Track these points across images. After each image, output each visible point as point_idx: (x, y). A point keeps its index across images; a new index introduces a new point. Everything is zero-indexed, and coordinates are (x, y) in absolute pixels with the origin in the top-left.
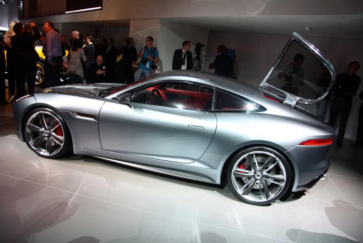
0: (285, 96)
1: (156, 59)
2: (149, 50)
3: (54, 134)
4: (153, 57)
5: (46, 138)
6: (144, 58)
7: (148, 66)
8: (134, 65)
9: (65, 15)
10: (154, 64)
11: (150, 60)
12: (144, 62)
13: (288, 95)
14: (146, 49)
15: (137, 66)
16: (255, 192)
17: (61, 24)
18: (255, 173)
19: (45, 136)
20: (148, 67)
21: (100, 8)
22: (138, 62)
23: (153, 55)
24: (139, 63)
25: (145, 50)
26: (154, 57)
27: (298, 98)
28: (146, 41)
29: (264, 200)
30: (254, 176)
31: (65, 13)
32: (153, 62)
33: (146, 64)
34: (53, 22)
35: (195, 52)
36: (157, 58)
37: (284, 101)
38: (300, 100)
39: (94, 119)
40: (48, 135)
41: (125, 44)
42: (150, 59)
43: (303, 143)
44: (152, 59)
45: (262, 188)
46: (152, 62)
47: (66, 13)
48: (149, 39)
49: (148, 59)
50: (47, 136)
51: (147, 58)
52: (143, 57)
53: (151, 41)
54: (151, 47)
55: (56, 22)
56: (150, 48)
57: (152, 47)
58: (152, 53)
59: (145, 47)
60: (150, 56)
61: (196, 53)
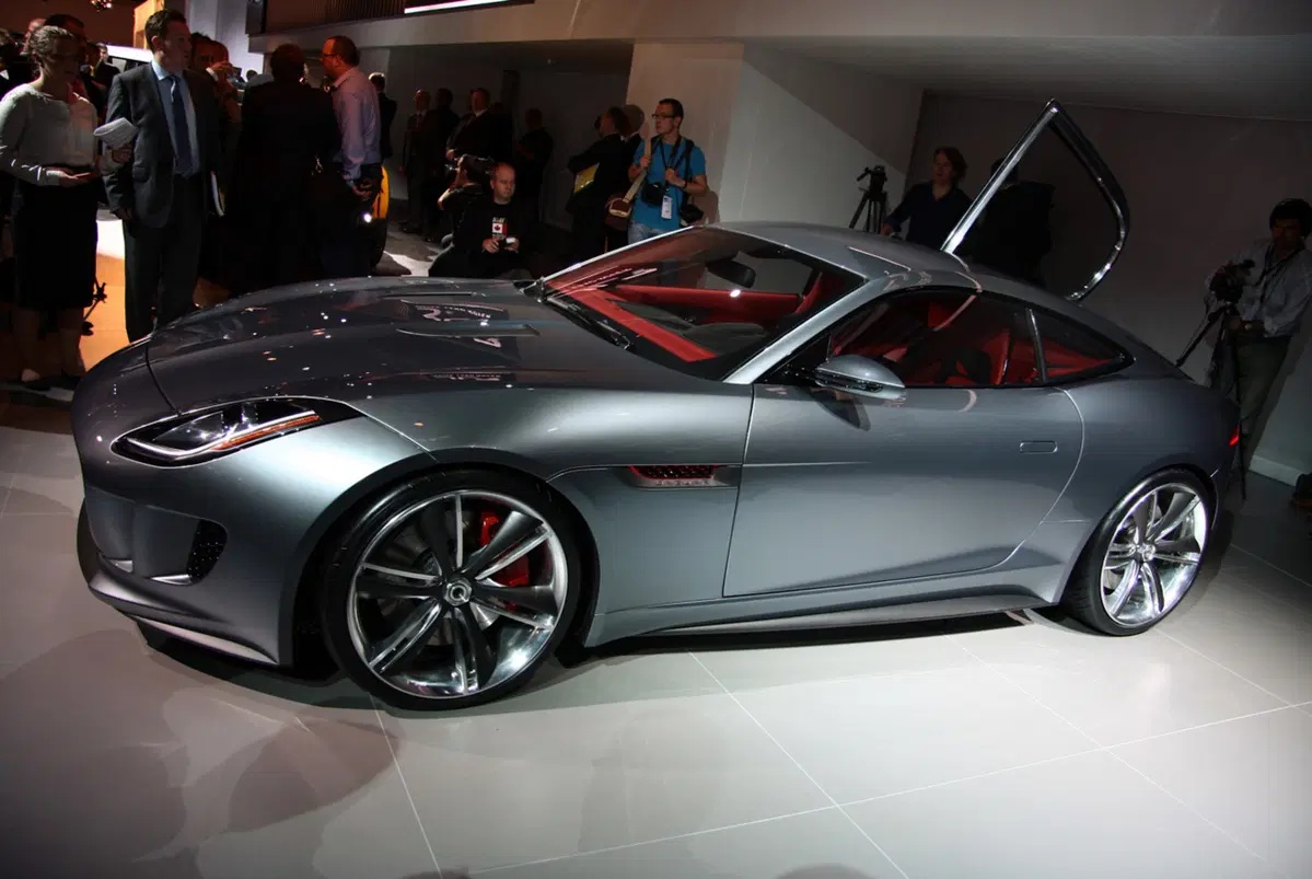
1: (695, 183)
2: (668, 153)
4: (683, 175)
6: (652, 181)
7: (666, 210)
8: (613, 211)
9: (404, 20)
10: (690, 202)
11: (675, 186)
12: (652, 196)
14: (659, 148)
15: (625, 214)
17: (388, 52)
20: (670, 217)
22: (629, 196)
23: (683, 167)
24: (633, 201)
25: (653, 152)
26: (689, 179)
28: (656, 115)
31: (403, 11)
32: (686, 195)
33: (660, 205)
36: (698, 178)
39: (719, 479)
41: (608, 128)
42: (672, 182)
44: (681, 183)
46: (680, 194)
47: (407, 11)
48: (667, 109)
49: (668, 184)
51: (663, 184)
52: (645, 178)
53: (673, 117)
54: (675, 139)
55: (372, 45)
56: (670, 141)
57: (679, 138)
58: (679, 163)
59: (653, 140)
60: (672, 171)
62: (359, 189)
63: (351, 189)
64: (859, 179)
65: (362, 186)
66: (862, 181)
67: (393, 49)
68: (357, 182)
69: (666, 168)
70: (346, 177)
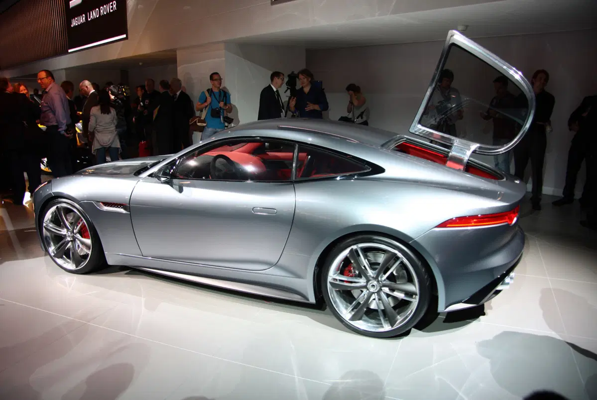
0: (452, 144)
2: (217, 96)
3: (78, 236)
5: (70, 244)
8: (199, 124)
9: (67, 55)
13: (457, 142)
14: (212, 94)
16: (371, 314)
18: (368, 281)
19: (68, 242)
21: (124, 36)
27: (474, 146)
29: (387, 328)
30: (365, 287)
31: (67, 51)
34: (50, 69)
35: (288, 88)
37: (449, 152)
38: (480, 148)
39: (125, 209)
40: (72, 239)
43: (443, 225)
45: (383, 308)
47: (70, 51)
50: (71, 241)
55: (56, 69)
59: (208, 90)
61: (289, 91)
62: (67, 134)
63: (63, 135)
64: (285, 93)
65: (68, 132)
66: (287, 93)
67: (66, 69)
68: (66, 131)
69: (219, 102)
70: (60, 130)
